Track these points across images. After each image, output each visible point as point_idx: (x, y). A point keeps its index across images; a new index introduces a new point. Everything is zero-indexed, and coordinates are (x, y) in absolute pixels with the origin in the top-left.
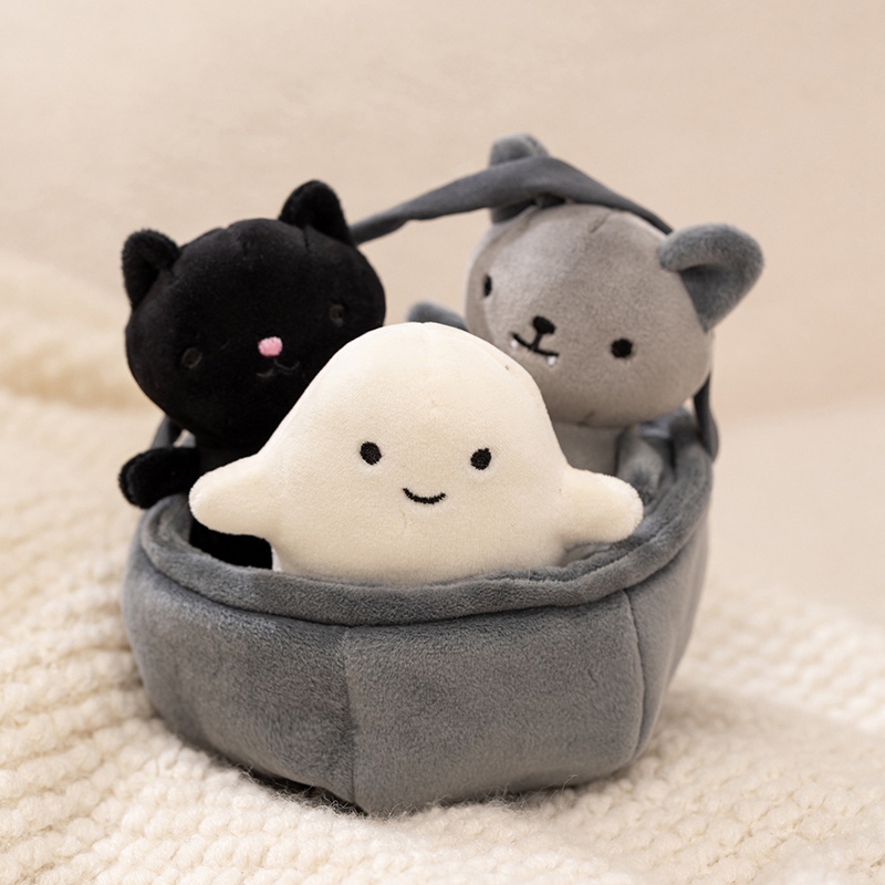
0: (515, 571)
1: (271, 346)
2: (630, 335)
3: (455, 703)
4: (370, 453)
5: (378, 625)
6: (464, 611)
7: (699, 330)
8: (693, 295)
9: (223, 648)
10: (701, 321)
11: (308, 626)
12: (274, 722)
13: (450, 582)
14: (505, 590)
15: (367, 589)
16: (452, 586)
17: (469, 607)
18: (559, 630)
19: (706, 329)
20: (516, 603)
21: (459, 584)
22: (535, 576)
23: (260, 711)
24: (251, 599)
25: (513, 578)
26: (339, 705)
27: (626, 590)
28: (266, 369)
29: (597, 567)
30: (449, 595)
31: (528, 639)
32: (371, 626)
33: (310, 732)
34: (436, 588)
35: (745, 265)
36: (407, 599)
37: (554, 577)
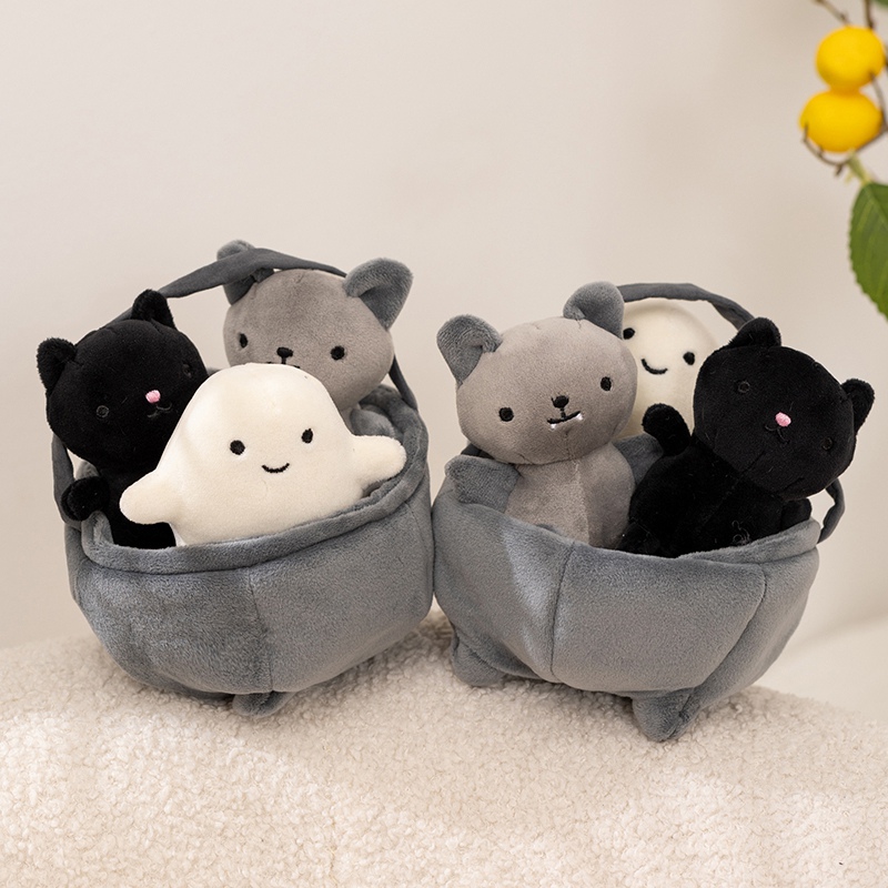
0: (345, 510)
1: (153, 396)
2: (341, 343)
3: (326, 599)
4: (237, 447)
5: (267, 561)
6: (320, 539)
7: (382, 329)
8: (372, 309)
9: (166, 602)
10: (382, 324)
11: (222, 573)
12: (211, 646)
13: (305, 523)
14: (343, 521)
15: (255, 540)
16: (307, 525)
17: (323, 535)
18: (377, 535)
19: (386, 328)
20: (350, 526)
21: (312, 524)
22: (357, 508)
23: (199, 641)
24: (177, 566)
25: (345, 513)
26: (253, 619)
27: (406, 502)
28: (153, 411)
29: (388, 491)
30: (308, 531)
31: (361, 546)
32: (263, 563)
33: (237, 643)
34: (298, 528)
35: (400, 279)
36: (283, 540)
37: (367, 504)
